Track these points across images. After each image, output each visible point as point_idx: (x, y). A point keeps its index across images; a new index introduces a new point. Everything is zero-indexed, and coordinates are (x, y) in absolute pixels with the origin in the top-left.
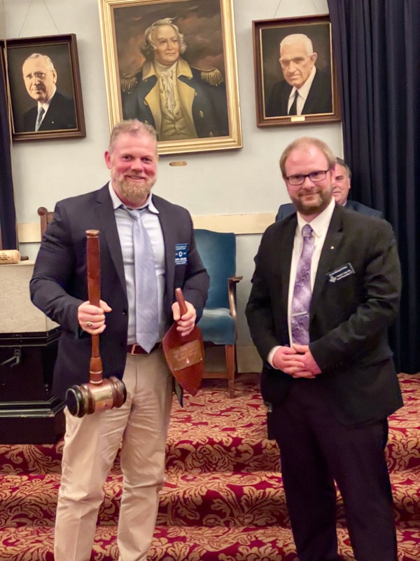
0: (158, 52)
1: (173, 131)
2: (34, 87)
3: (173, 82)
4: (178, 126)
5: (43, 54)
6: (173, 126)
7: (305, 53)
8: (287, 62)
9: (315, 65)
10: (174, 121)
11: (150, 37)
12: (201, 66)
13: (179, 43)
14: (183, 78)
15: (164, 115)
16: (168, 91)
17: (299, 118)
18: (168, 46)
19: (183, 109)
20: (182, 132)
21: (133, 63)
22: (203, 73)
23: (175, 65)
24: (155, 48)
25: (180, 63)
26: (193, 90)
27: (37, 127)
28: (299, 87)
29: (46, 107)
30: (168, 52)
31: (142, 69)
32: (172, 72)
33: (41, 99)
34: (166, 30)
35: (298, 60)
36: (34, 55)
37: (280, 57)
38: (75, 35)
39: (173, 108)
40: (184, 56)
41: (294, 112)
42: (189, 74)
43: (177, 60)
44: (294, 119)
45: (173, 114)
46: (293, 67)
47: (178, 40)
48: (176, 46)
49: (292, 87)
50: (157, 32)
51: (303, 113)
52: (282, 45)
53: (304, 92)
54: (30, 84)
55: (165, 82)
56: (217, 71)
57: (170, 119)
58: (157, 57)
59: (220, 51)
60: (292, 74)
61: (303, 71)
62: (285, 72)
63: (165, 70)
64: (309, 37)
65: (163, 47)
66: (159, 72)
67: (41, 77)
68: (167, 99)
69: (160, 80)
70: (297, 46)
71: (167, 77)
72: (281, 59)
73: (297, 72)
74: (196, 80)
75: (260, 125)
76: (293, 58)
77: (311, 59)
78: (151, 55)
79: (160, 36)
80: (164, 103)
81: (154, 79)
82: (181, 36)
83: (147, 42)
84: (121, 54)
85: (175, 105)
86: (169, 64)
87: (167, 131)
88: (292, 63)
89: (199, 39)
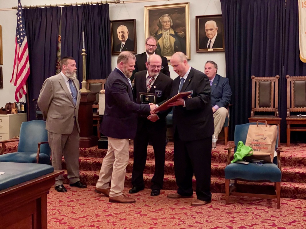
0: (163, 25)
1: (167, 53)
2: (121, 36)
3: (168, 36)
4: (169, 51)
5: (124, 25)
6: (167, 51)
7: (214, 27)
8: (207, 30)
9: (217, 31)
10: (167, 49)
11: (161, 20)
12: (178, 30)
13: (171, 23)
14: (171, 35)
15: (164, 47)
16: (166, 39)
17: (211, 50)
18: (167, 24)
19: (171, 45)
20: (170, 53)
21: (155, 29)
22: (178, 33)
23: (169, 30)
24: (162, 24)
25: (170, 30)
26: (174, 39)
27: (121, 50)
28: (211, 39)
29: (124, 43)
30: (167, 25)
31: (157, 31)
32: (168, 32)
33: (123, 41)
34: (166, 18)
35: (211, 30)
36: (121, 26)
37: (205, 28)
38: (135, 19)
39: (167, 45)
40: (172, 27)
41: (209, 47)
42: (173, 33)
43: (170, 28)
44: (209, 50)
45: (167, 47)
46: (209, 32)
47: (170, 22)
48: (169, 23)
49: (209, 39)
50: (163, 19)
51: (212, 48)
52: (206, 24)
53: (213, 41)
54: (119, 36)
55: (165, 36)
56: (183, 32)
57: (166, 49)
58: (163, 27)
59: (184, 25)
60: (209, 34)
61: (213, 33)
62: (207, 34)
63: (165, 32)
64: (215, 22)
65: (165, 24)
66: (163, 32)
67: (123, 33)
68: (165, 42)
69: (163, 35)
70: (211, 24)
71: (166, 34)
72: (205, 29)
73: (211, 34)
74: (176, 36)
75: (197, 52)
76: (210, 29)
77: (216, 29)
78: (161, 27)
79: (164, 20)
80: (164, 43)
81: (161, 35)
82: (171, 20)
83: (160, 22)
84: (150, 25)
85: (168, 44)
86: (167, 30)
87: (165, 53)
88: (209, 31)
89: (177, 21)
